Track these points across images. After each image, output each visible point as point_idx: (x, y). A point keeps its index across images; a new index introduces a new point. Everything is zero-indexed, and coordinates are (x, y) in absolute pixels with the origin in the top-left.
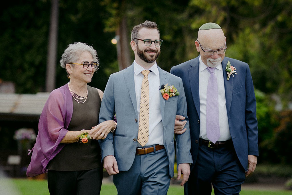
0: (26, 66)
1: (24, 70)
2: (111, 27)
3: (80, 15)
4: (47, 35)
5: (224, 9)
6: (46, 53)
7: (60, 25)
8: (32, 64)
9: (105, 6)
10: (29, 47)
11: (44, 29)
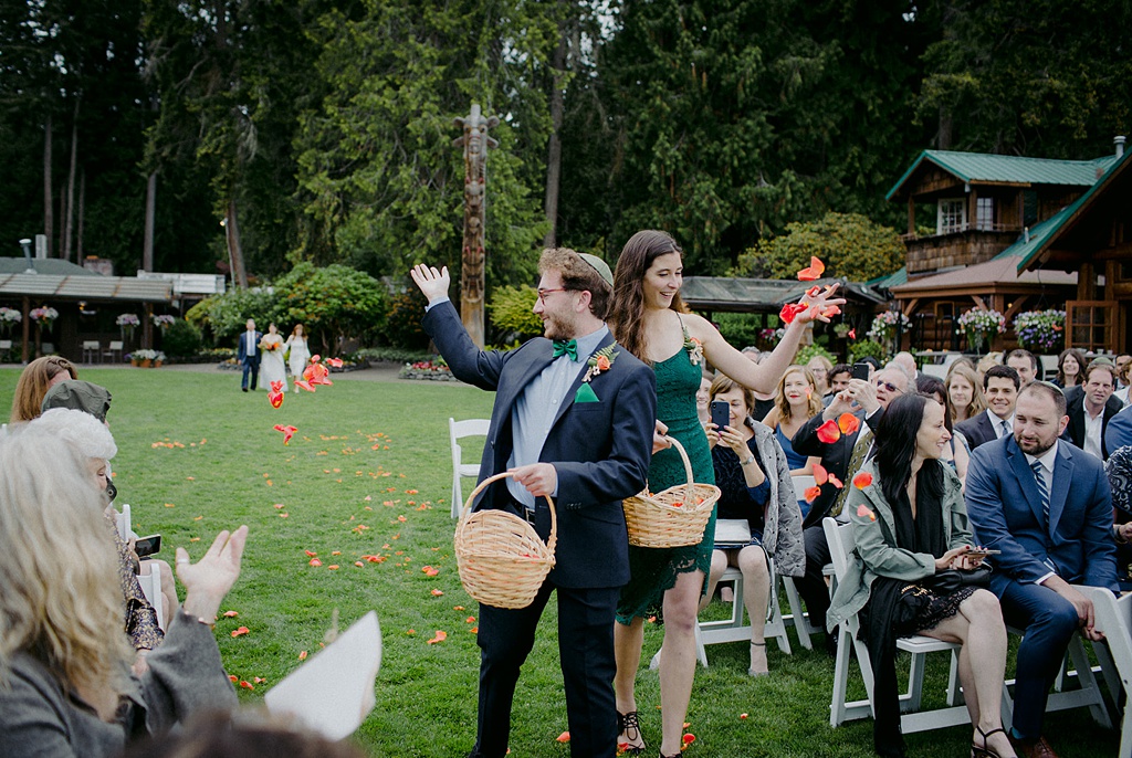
0: (122, 236)
1: (119, 241)
2: (219, 209)
3: (185, 195)
4: (144, 203)
5: (338, 194)
6: (143, 223)
7: (157, 193)
8: (128, 234)
9: (213, 187)
10: (125, 216)
11: (141, 198)
